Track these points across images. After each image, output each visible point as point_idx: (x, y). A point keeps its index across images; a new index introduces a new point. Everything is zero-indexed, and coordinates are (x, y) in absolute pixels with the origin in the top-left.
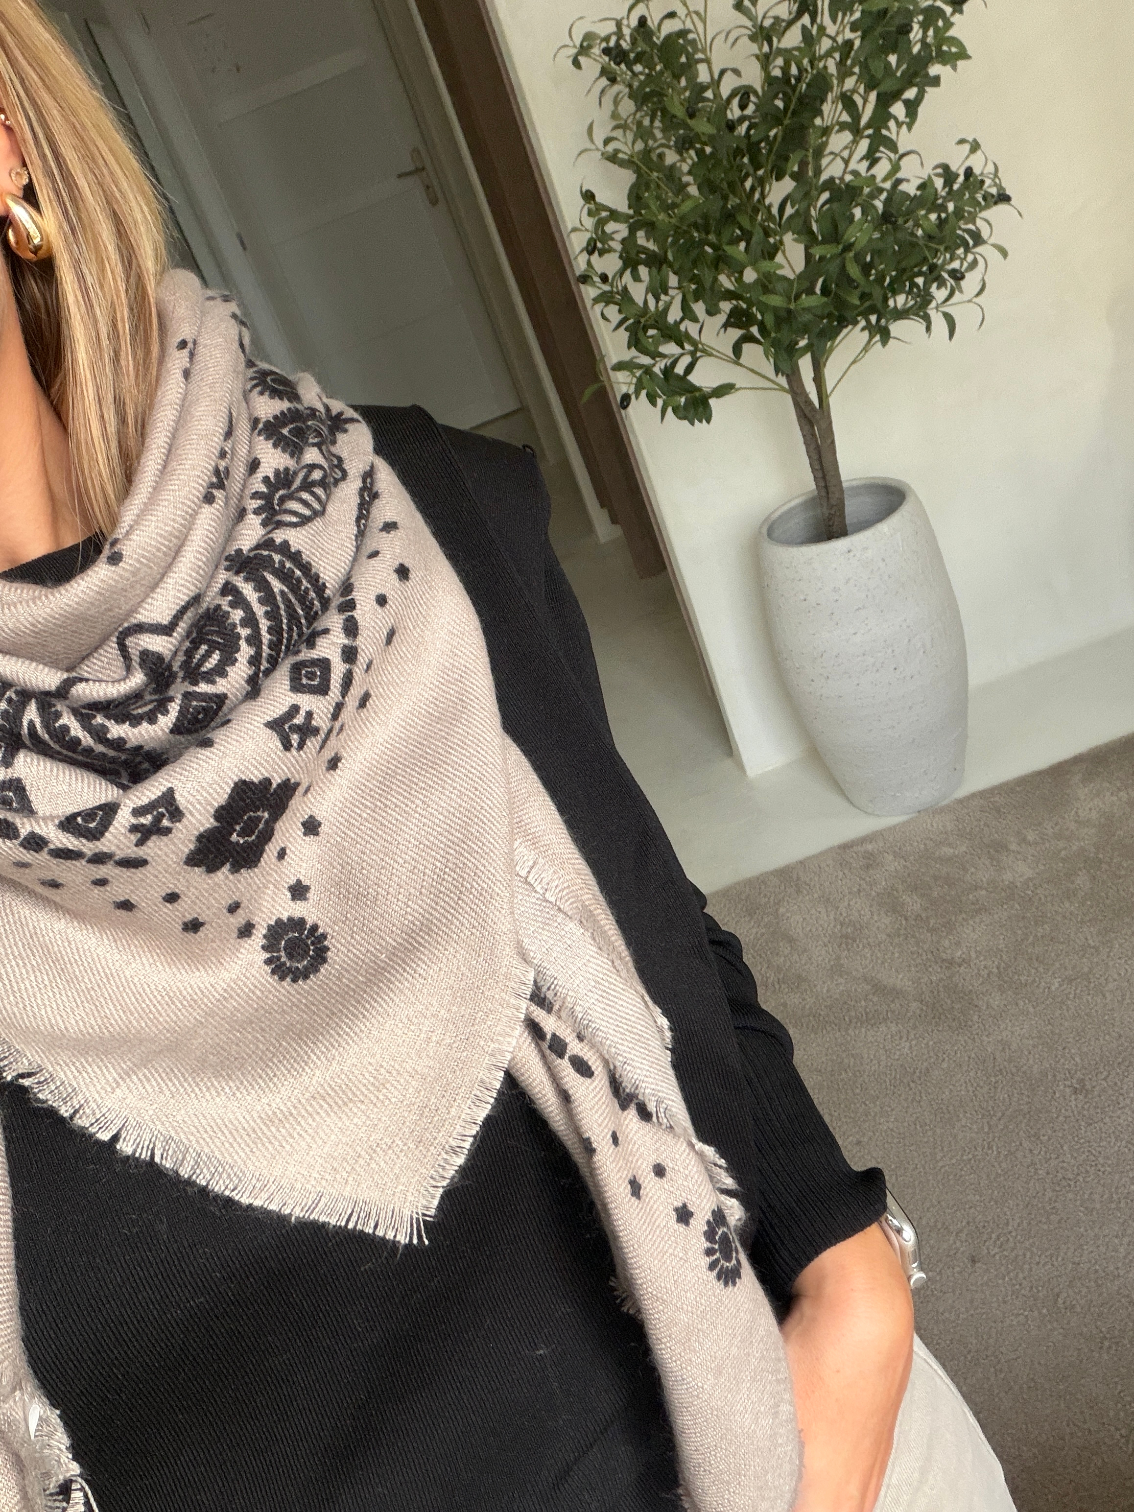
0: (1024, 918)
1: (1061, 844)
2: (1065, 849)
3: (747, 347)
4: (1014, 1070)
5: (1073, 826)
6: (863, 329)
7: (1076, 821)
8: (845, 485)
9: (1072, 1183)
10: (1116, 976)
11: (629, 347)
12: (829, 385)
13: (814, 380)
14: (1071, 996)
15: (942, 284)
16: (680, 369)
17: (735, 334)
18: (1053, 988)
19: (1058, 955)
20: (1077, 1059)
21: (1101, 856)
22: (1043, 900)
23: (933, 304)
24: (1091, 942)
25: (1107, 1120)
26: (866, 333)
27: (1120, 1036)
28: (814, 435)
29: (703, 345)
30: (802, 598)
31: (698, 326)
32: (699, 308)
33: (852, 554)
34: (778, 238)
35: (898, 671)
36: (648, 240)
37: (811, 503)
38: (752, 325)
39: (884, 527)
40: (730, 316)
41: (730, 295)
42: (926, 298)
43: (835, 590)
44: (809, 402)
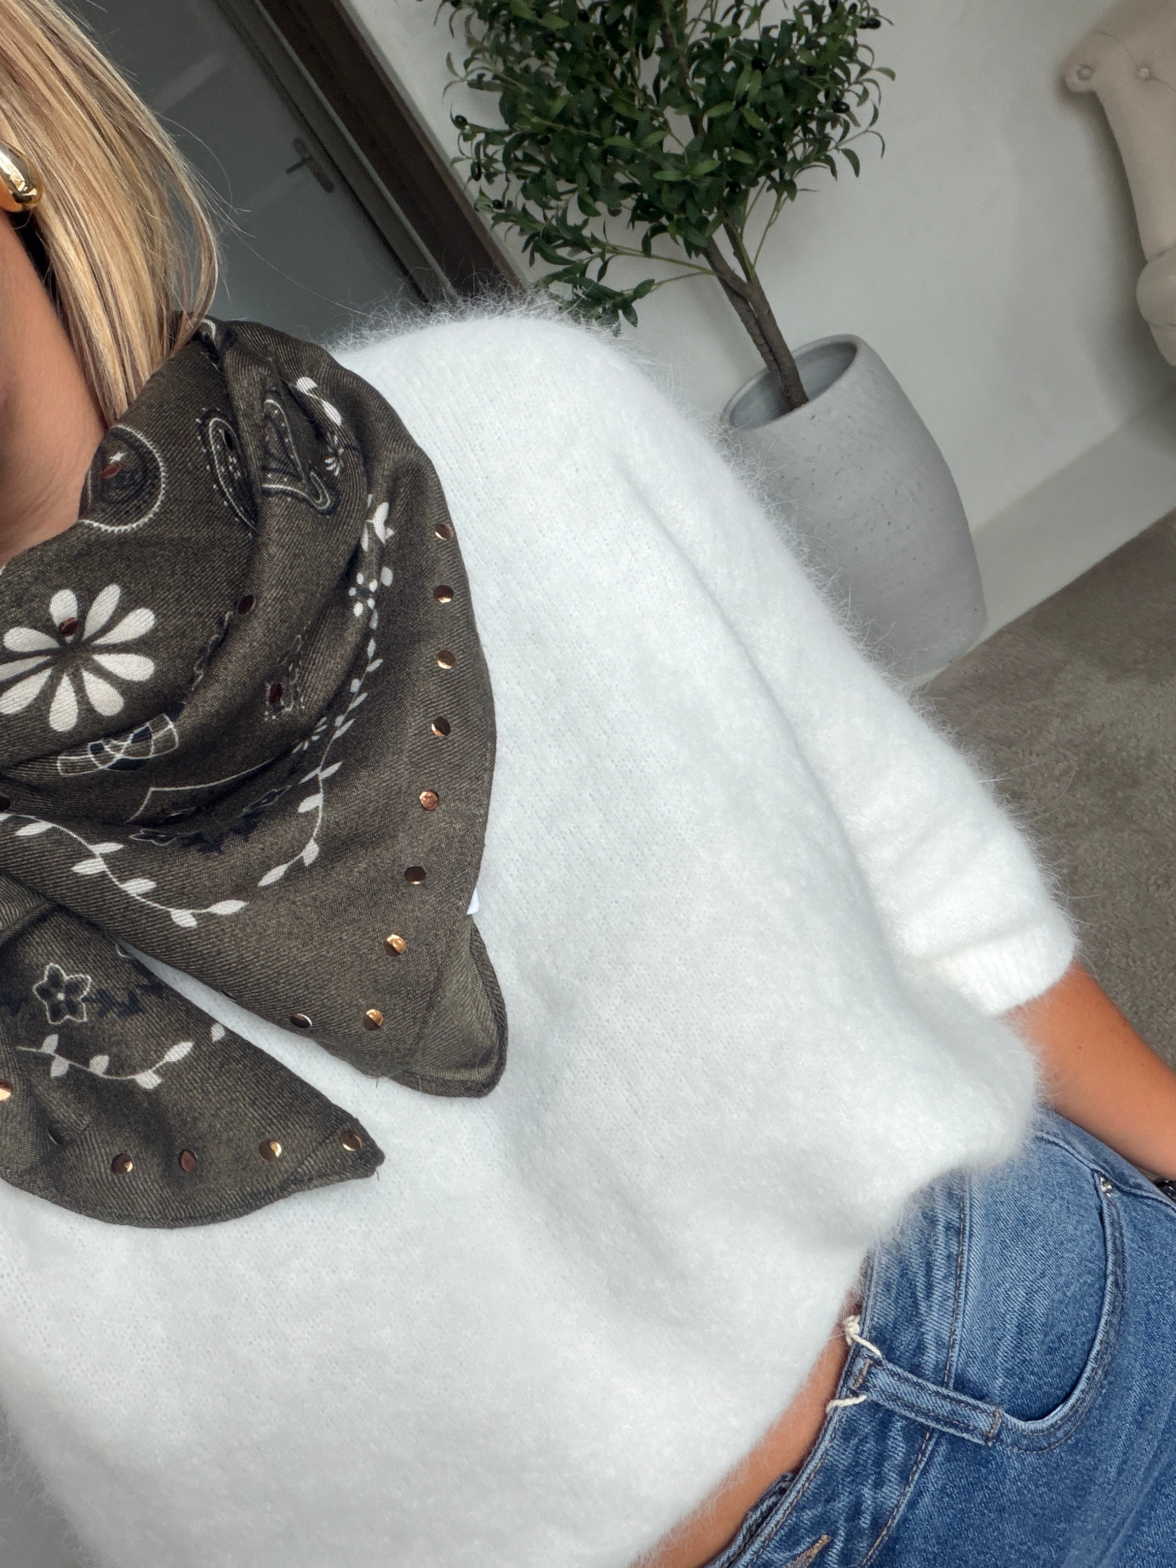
3: (656, 239)
6: (769, 189)
8: (793, 353)
12: (751, 255)
13: (734, 254)
15: (835, 123)
16: (592, 275)
23: (833, 144)
26: (773, 191)
28: (750, 311)
29: (610, 244)
32: (600, 207)
33: (816, 419)
34: (661, 118)
35: (892, 524)
38: (660, 215)
39: (843, 384)
40: (635, 211)
41: (630, 189)
42: (822, 142)
43: (809, 460)
44: (736, 278)
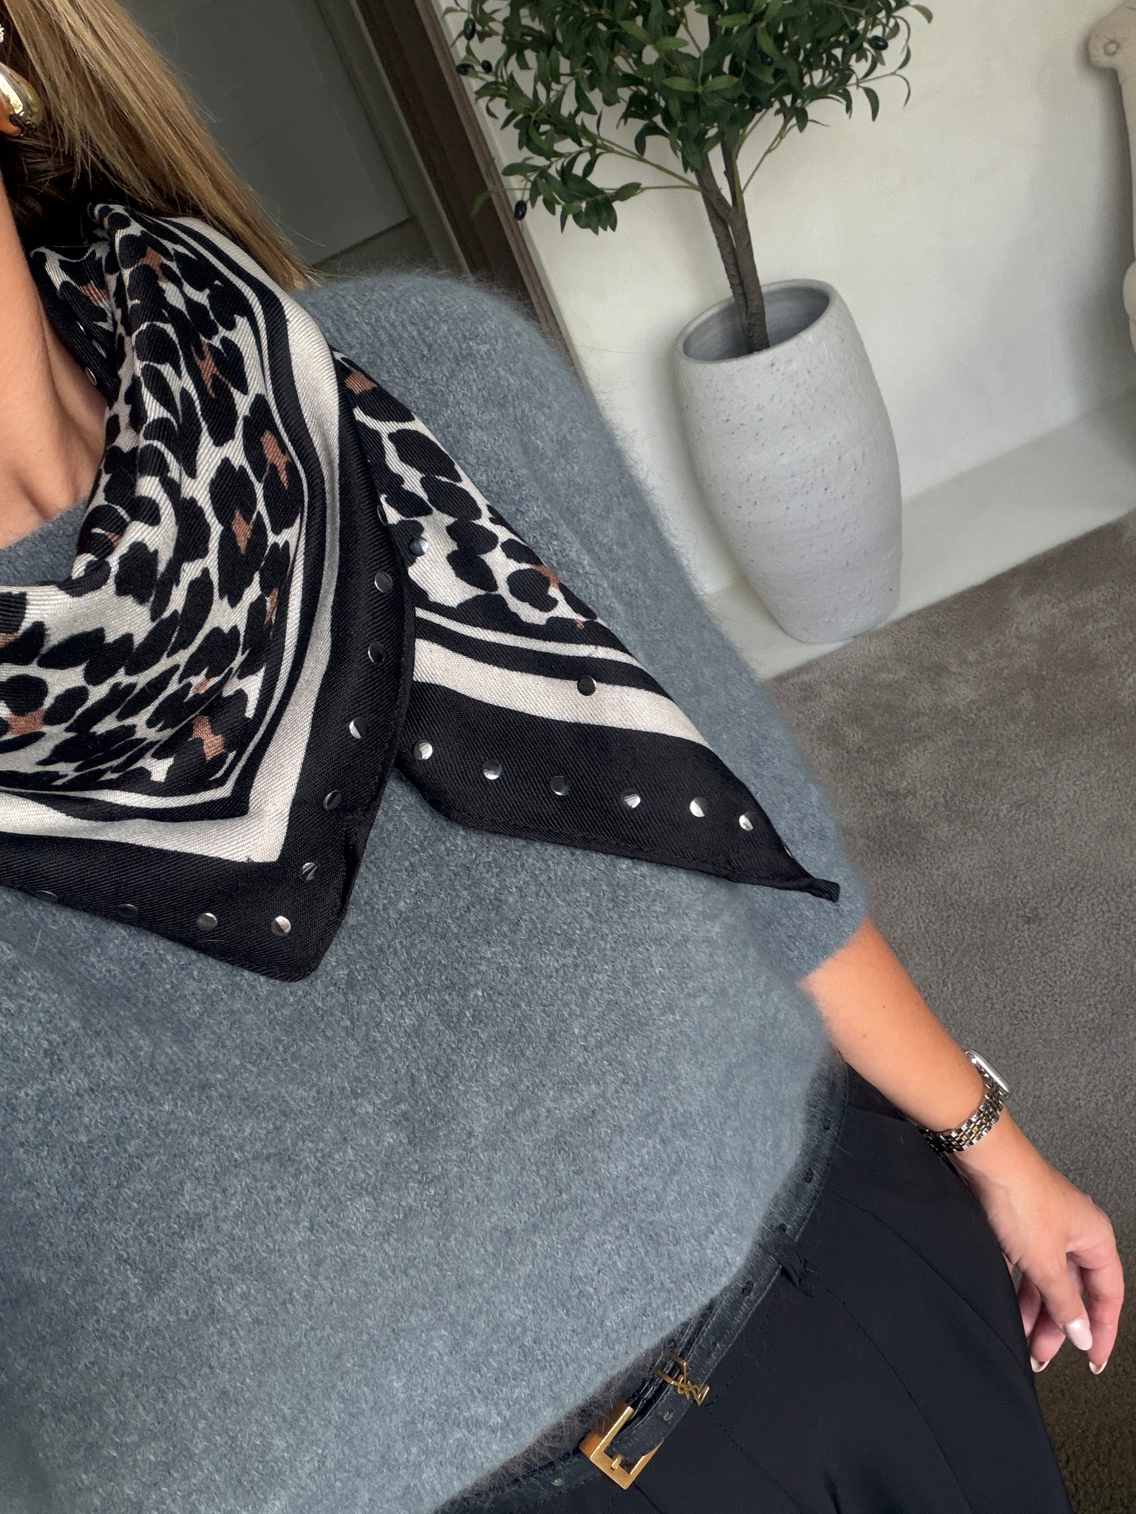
0: (968, 743)
1: (1003, 663)
2: (1007, 667)
3: (650, 140)
4: (965, 903)
5: (1014, 643)
6: (777, 113)
7: (1018, 637)
8: (764, 290)
9: (1029, 1016)
10: (1065, 799)
11: (520, 147)
12: (743, 178)
13: (725, 173)
14: (1020, 822)
15: (862, 56)
16: (578, 170)
17: (637, 124)
18: (1001, 814)
19: (1005, 781)
20: (1030, 888)
21: (1045, 673)
22: (987, 722)
23: (853, 80)
24: (1038, 764)
25: (1062, 948)
26: (781, 117)
27: (1072, 860)
28: (728, 236)
29: (602, 139)
30: (725, 418)
31: (596, 118)
32: (595, 97)
33: (775, 368)
34: (678, 9)
35: (829, 491)
36: (533, 20)
37: (729, 312)
38: (655, 115)
39: (809, 336)
40: (631, 104)
41: (630, 80)
42: (844, 74)
43: (759, 408)
44: (722, 200)
